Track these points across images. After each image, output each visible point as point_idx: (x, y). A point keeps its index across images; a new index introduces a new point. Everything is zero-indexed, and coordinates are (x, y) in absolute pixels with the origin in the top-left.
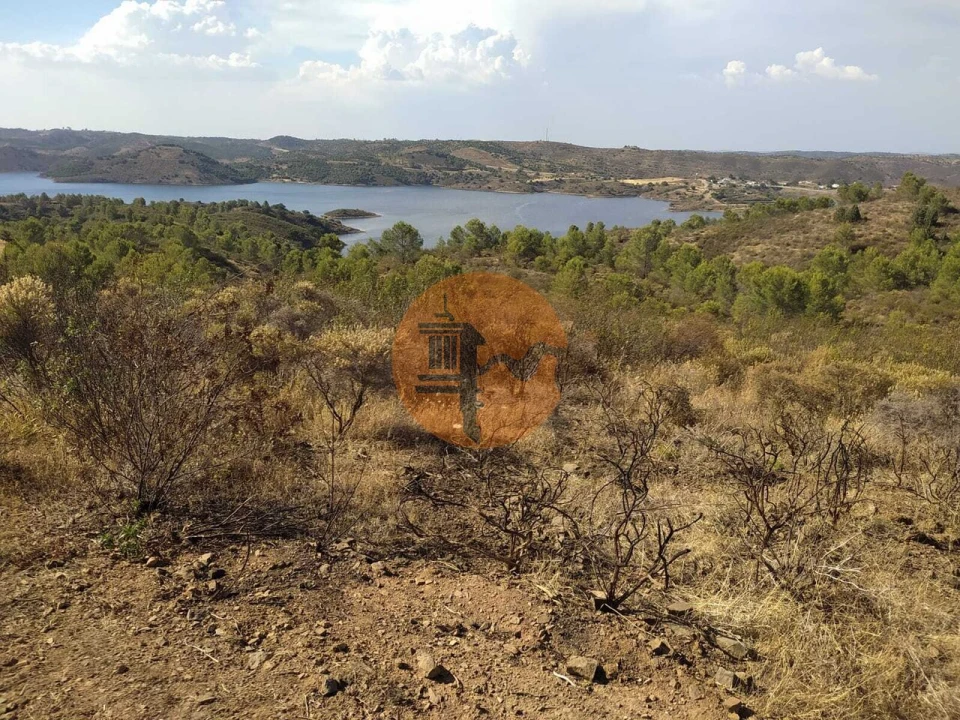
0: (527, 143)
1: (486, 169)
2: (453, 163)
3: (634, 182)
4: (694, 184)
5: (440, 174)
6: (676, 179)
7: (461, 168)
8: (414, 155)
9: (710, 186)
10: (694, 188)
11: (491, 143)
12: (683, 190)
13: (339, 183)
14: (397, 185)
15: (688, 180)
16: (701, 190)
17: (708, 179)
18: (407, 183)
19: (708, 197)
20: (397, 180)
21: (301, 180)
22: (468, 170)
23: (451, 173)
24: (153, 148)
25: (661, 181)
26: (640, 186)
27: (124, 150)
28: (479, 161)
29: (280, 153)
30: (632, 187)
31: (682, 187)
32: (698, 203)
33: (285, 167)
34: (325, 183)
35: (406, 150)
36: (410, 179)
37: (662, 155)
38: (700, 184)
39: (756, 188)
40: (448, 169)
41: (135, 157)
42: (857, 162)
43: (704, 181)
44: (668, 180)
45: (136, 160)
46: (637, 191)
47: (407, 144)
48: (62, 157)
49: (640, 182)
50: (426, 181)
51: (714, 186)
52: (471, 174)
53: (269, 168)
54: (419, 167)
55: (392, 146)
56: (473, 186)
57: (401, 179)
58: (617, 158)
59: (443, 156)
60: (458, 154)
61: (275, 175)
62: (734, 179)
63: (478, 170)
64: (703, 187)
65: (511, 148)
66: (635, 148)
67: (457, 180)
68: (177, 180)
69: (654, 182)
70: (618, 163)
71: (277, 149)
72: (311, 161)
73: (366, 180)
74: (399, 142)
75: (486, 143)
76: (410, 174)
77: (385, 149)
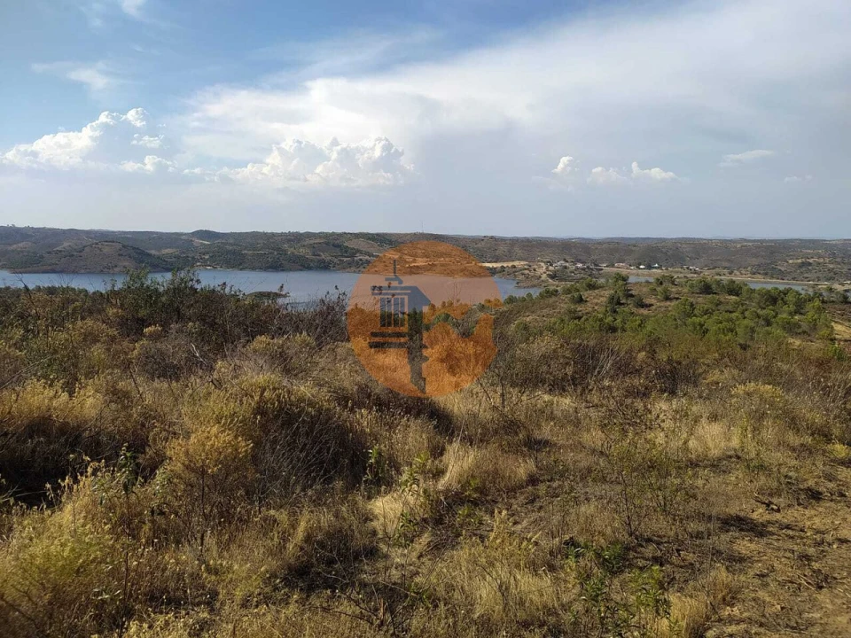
0: (407, 235)
1: (373, 256)
2: (346, 252)
3: (490, 265)
4: (535, 267)
5: (336, 260)
6: (522, 263)
7: (353, 256)
8: (316, 245)
9: (547, 268)
10: (535, 270)
11: (377, 235)
12: (526, 272)
13: (253, 269)
14: (301, 270)
15: (531, 264)
16: (540, 271)
17: (546, 263)
18: (309, 268)
19: (544, 276)
20: (301, 265)
21: (221, 267)
22: (359, 257)
23: (345, 259)
24: (97, 244)
25: (510, 264)
26: (495, 269)
27: (66, 244)
28: (368, 250)
29: (202, 244)
30: (489, 269)
31: (526, 269)
32: (536, 282)
33: (207, 257)
34: (241, 269)
35: (308, 242)
36: (312, 265)
37: (514, 242)
38: (540, 267)
39: (584, 269)
40: (342, 256)
41: (80, 252)
42: (663, 247)
43: (543, 264)
44: (516, 263)
45: (81, 254)
46: (493, 272)
47: (309, 235)
48: (13, 251)
49: (495, 265)
50: (324, 267)
51: (551, 268)
52: (361, 260)
53: (193, 258)
54: (319, 255)
55: (296, 238)
56: (363, 270)
57: (303, 265)
58: (479, 245)
59: (338, 246)
60: (351, 244)
61: (198, 264)
62: (567, 262)
63: (367, 257)
64: (542, 269)
65: (393, 239)
66: (492, 238)
67: (350, 265)
68: (116, 270)
69: (505, 265)
70: (478, 249)
71: (197, 242)
72: (228, 252)
73: (276, 267)
74: (302, 234)
75: (373, 234)
76: (312, 261)
77: (289, 241)
